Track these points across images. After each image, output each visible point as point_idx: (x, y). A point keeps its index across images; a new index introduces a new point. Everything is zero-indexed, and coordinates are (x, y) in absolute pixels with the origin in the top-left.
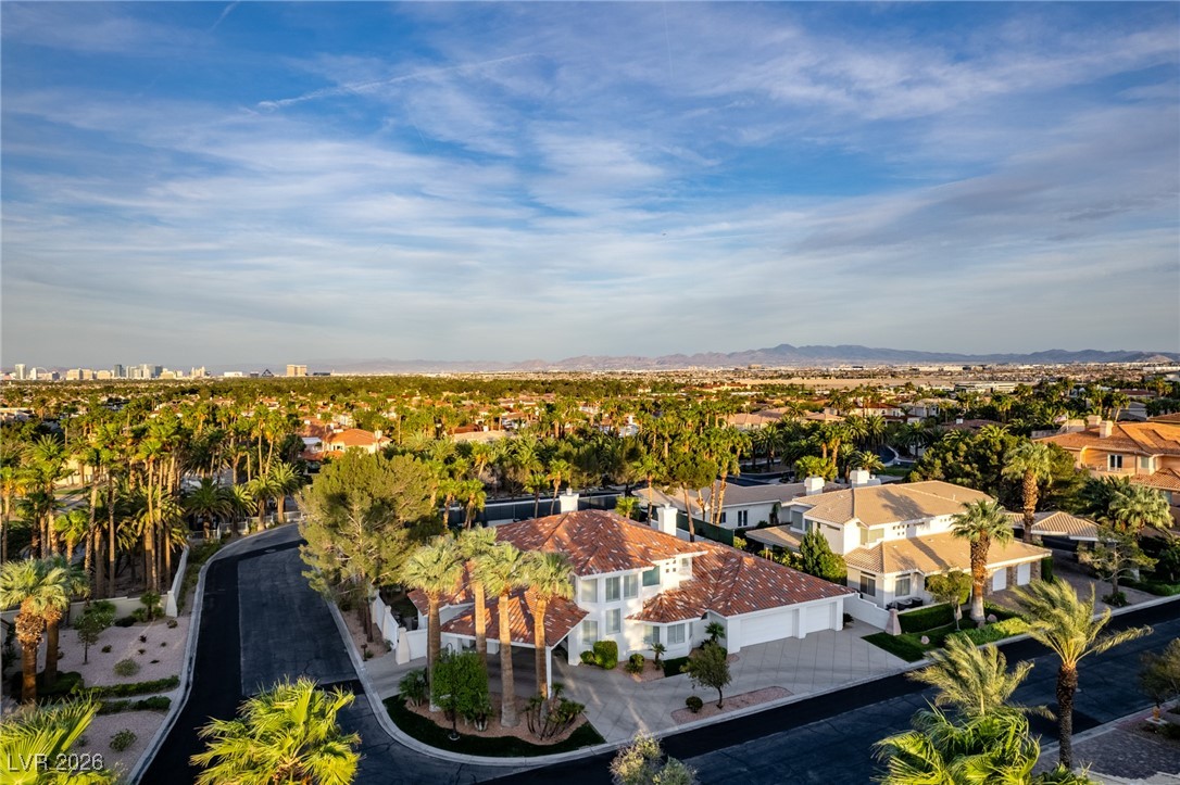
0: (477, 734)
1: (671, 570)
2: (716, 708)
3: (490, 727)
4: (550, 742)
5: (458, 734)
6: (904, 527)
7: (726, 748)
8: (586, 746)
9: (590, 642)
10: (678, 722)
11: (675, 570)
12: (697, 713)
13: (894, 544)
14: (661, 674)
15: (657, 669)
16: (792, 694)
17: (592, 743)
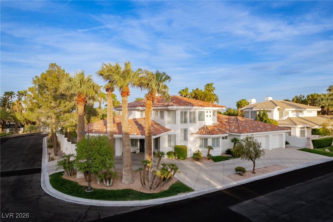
0: (105, 188)
2: (252, 173)
3: (114, 184)
4: (156, 191)
5: (92, 189)
6: (295, 112)
7: (277, 191)
8: (182, 193)
9: (172, 146)
10: (235, 180)
11: (210, 116)
12: (242, 175)
13: (293, 118)
14: (211, 161)
15: (209, 159)
16: (287, 168)
17: (186, 191)
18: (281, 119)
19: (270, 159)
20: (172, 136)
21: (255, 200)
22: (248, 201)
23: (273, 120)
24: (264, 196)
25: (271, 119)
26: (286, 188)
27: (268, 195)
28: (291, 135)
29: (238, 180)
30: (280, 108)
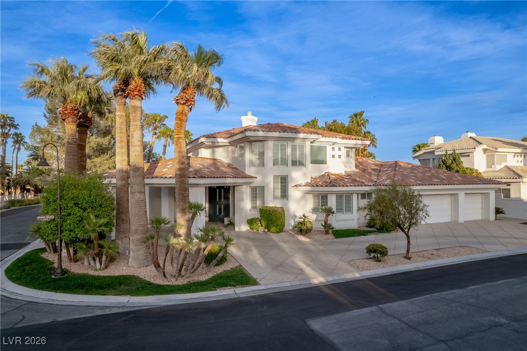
1: (337, 156)
2: (403, 259)
6: (521, 156)
7: (443, 293)
8: (229, 287)
9: (258, 207)
10: (358, 269)
11: (340, 156)
12: (380, 261)
13: (517, 167)
14: (330, 237)
15: (327, 233)
16: (487, 251)
17: (238, 284)
18: (490, 169)
19: (455, 236)
20: (258, 190)
21: (381, 310)
22: (363, 309)
23: (471, 170)
24: (407, 301)
25: (467, 169)
26: (470, 287)
27: (417, 300)
28: (510, 198)
29: (367, 269)
30: (488, 148)
